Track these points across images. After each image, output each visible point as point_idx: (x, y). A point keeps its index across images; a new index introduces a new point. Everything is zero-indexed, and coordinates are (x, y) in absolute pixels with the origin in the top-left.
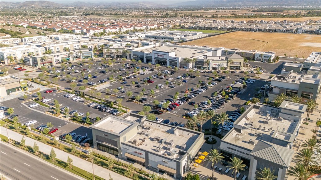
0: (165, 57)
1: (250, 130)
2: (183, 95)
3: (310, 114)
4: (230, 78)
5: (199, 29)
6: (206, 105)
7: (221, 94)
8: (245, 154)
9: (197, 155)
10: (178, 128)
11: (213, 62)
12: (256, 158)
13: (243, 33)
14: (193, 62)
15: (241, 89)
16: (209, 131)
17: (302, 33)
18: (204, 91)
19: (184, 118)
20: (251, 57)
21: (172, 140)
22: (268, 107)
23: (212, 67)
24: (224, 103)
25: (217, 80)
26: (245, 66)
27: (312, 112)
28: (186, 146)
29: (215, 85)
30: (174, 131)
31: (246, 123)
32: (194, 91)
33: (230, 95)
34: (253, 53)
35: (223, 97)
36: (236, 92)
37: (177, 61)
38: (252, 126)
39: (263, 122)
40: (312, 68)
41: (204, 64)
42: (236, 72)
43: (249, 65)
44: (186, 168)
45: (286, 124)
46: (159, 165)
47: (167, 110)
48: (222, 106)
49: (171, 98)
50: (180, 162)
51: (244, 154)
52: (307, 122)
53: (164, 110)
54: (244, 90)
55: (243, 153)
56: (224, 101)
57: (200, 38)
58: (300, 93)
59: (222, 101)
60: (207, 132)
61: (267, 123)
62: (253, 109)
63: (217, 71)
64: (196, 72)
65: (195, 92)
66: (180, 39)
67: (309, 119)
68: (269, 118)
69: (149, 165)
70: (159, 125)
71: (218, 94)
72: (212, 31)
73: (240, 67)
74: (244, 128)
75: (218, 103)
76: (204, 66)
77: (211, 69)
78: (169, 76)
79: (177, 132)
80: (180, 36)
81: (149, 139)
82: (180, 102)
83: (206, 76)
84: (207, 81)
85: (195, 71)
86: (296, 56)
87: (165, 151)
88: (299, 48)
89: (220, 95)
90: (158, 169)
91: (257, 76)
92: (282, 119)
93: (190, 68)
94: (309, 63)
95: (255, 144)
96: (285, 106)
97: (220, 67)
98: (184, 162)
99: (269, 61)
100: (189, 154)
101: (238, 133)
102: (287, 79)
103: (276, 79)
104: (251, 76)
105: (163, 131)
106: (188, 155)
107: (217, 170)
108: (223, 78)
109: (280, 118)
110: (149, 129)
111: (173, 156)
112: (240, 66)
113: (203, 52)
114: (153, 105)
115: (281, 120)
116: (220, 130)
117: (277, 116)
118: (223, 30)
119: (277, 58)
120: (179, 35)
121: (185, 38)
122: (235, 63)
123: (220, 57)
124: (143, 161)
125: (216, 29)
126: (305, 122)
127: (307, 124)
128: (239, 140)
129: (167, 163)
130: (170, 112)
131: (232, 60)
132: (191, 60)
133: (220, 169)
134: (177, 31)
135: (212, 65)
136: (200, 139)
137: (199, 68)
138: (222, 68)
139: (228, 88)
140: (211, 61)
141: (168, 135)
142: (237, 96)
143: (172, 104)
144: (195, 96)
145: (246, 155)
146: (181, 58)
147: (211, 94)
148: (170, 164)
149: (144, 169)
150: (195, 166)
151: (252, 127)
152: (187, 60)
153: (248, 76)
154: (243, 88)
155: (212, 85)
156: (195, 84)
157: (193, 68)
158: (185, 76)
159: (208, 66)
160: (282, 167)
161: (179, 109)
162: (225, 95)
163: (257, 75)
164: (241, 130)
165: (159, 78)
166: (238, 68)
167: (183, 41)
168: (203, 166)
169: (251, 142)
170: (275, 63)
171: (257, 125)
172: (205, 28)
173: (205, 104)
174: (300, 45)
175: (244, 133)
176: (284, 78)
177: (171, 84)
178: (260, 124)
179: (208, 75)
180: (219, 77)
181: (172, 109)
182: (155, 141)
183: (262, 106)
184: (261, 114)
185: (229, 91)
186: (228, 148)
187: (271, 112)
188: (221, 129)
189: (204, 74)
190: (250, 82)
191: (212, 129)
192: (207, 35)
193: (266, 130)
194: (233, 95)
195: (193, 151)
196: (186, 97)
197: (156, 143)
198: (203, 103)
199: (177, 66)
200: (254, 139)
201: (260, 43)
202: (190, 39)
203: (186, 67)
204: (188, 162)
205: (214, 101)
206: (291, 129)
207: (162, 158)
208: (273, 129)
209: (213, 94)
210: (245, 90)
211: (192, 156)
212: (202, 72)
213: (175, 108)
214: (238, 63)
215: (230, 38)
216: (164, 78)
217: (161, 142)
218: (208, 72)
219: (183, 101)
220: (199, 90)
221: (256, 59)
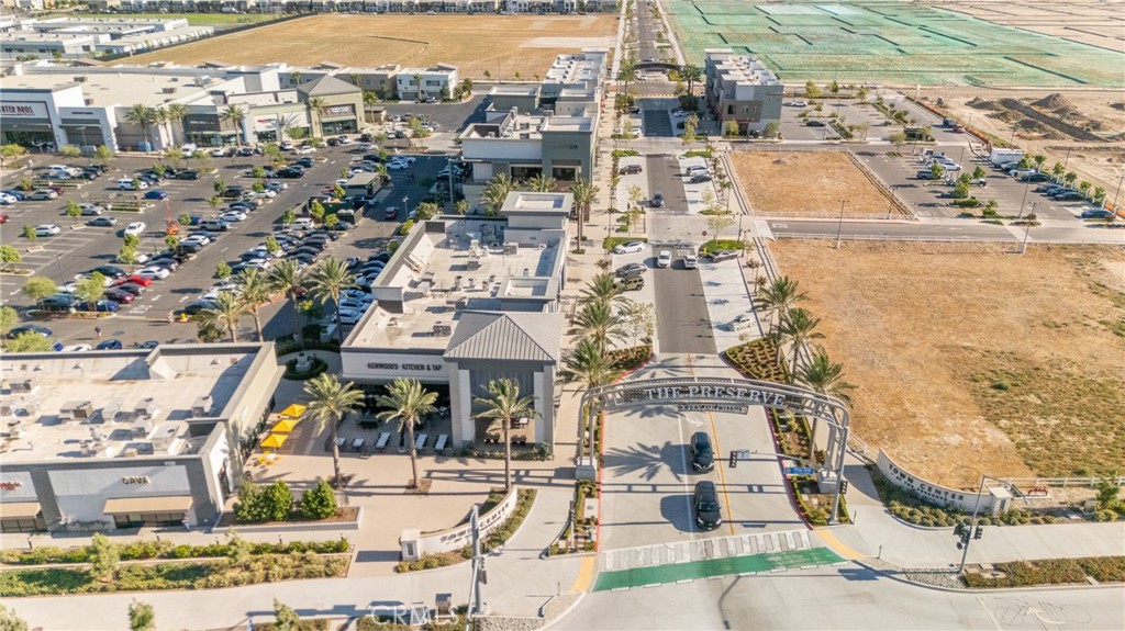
0: (38, 112)
1: (430, 299)
2: (160, 245)
3: (584, 224)
4: (329, 162)
5: (171, 11)
6: (263, 260)
7: (313, 217)
8: (429, 369)
9: (262, 427)
10: (164, 352)
11: (253, 111)
12: (463, 363)
13: (342, 20)
14: (172, 119)
15: (375, 190)
16: (292, 338)
17: (520, 11)
18: (243, 217)
19: (185, 319)
20: (386, 87)
21: (149, 397)
22: (468, 222)
23: (255, 133)
24: (328, 241)
25: (284, 174)
26: (373, 117)
27: (587, 219)
28: (210, 401)
29: (282, 189)
30: (149, 367)
31: (412, 281)
32: (205, 223)
33: (343, 211)
34: (390, 74)
35: (320, 225)
36: (361, 200)
37: (97, 121)
38: (432, 284)
39: (464, 268)
40: (564, 93)
41: (222, 124)
42: (346, 141)
43: (384, 113)
44: (230, 478)
45: (529, 258)
46: (109, 502)
47: (102, 309)
48: (321, 254)
49: (107, 265)
50: (199, 460)
51: (425, 372)
52: (581, 247)
53: (88, 313)
54: (386, 193)
55: (423, 367)
56: (325, 236)
57: (181, 43)
58: (547, 168)
59: (320, 235)
60: (289, 344)
61: (474, 266)
62: (426, 235)
63: (278, 143)
64: (195, 155)
65: (209, 226)
66: (93, 49)
67: (584, 239)
68: (479, 251)
69: (66, 518)
70: (74, 362)
71: (298, 216)
72: (225, 16)
73: (355, 121)
74: (409, 296)
75: (307, 244)
76: (222, 133)
77: (252, 140)
78: (79, 186)
79: (162, 366)
80: (91, 38)
81: (38, 421)
82: (155, 269)
83: (240, 167)
84: (247, 184)
85: (189, 154)
86: (517, 75)
87: (124, 443)
88: (521, 54)
89: (307, 220)
90: (111, 519)
91: (417, 146)
92: (515, 247)
93: (164, 146)
94: (555, 84)
95: (453, 332)
96: (517, 206)
97: (284, 128)
98: (216, 455)
99: (443, 95)
100: (230, 422)
101: (395, 315)
102: (506, 133)
103: (475, 135)
104: (399, 148)
105: (97, 381)
106: (227, 426)
107: (348, 450)
108: (306, 163)
109: (510, 244)
110: (27, 387)
111: (165, 450)
112: (353, 117)
113: (207, 82)
114: (27, 305)
115: (512, 251)
116: (331, 328)
117: (501, 244)
118: (269, 12)
119: (467, 86)
120: (88, 33)
121: (117, 43)
122: (336, 110)
123: (275, 93)
124: (33, 509)
125: (239, 9)
126: (576, 248)
127: (582, 252)
128: (400, 334)
129: (145, 481)
130: (114, 315)
131: (322, 98)
132: (162, 113)
133: (358, 442)
134: (73, 20)
135: (254, 124)
136: (264, 364)
137: (206, 141)
138: (293, 133)
139: (331, 193)
140: (245, 109)
141: (123, 387)
142: (369, 213)
143: (119, 284)
144: (212, 241)
145: (432, 372)
146: (116, 109)
147: (275, 222)
148: (156, 480)
149: (44, 542)
150: (263, 464)
151: (433, 288)
152: (147, 115)
153: (390, 148)
154: (379, 186)
155: (268, 194)
156: (202, 200)
157: (177, 144)
158: (154, 176)
159: (240, 131)
160: (540, 366)
161: (154, 294)
162: (324, 216)
163: (415, 141)
164: (401, 302)
165: (29, 199)
166: (349, 126)
167: (110, 55)
168: (295, 453)
169: (440, 330)
170: (463, 101)
171: (449, 279)
172: (195, 7)
173: (257, 257)
174: (522, 46)
175: (412, 311)
176: (496, 130)
177: (94, 213)
178: (457, 273)
179: (250, 163)
180: (291, 162)
181: (121, 300)
182: (68, 423)
183: (453, 222)
184: (454, 246)
185: (337, 201)
186: (371, 366)
187: (480, 234)
188: (335, 322)
189: (228, 162)
190: (398, 167)
191: (304, 329)
192: (210, 30)
193: (475, 286)
194: (351, 211)
195: (247, 408)
196: (174, 247)
197: (77, 430)
198: (247, 257)
199: (103, 143)
200: (447, 319)
201: (404, 45)
202: (140, 47)
203: (148, 144)
204: (231, 453)
205: (290, 243)
206: (545, 266)
207: (118, 470)
208: (496, 280)
209: (280, 221)
210: (389, 192)
211: (244, 428)
212: (221, 153)
213: (136, 293)
214: (347, 109)
215: (301, 38)
216: (54, 195)
217: (98, 418)
218: (246, 154)
219: (163, 265)
220: (222, 216)
221: (404, 93)
